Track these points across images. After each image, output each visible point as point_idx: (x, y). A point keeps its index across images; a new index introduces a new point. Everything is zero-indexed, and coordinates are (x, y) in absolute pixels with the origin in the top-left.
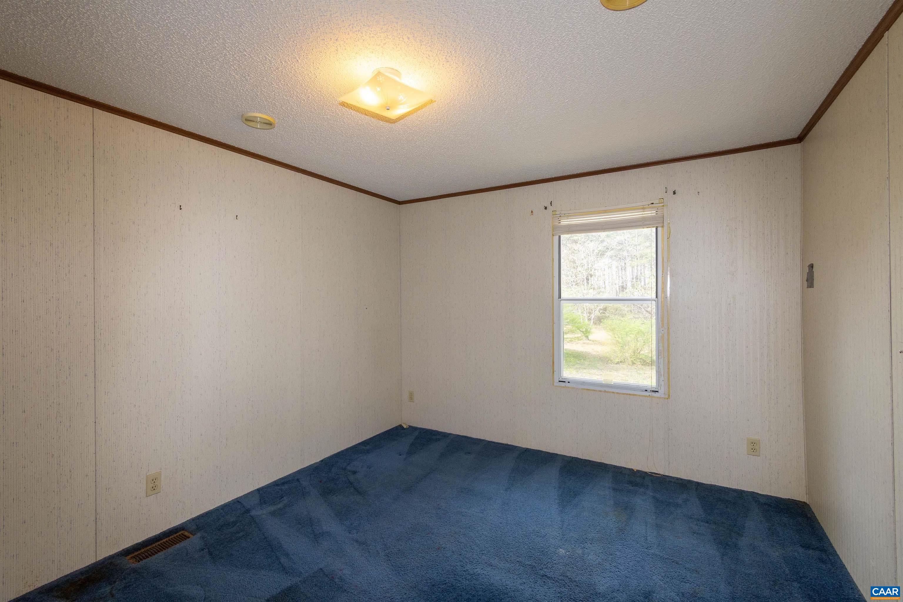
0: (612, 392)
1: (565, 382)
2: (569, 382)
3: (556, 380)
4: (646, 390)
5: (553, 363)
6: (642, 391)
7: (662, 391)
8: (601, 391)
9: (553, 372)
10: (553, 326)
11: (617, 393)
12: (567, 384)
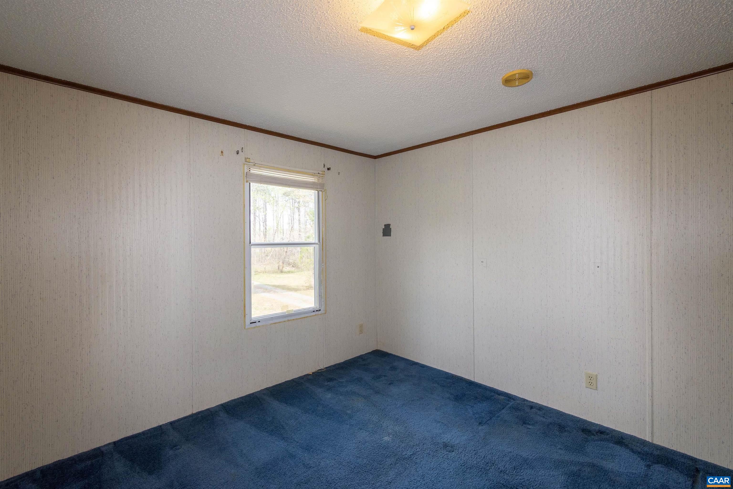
0: (293, 319)
1: (256, 322)
2: (259, 322)
3: (248, 322)
4: (314, 311)
5: (245, 307)
6: (311, 312)
7: (322, 309)
8: (285, 321)
9: (245, 316)
10: (244, 270)
11: (296, 319)
12: (258, 324)
